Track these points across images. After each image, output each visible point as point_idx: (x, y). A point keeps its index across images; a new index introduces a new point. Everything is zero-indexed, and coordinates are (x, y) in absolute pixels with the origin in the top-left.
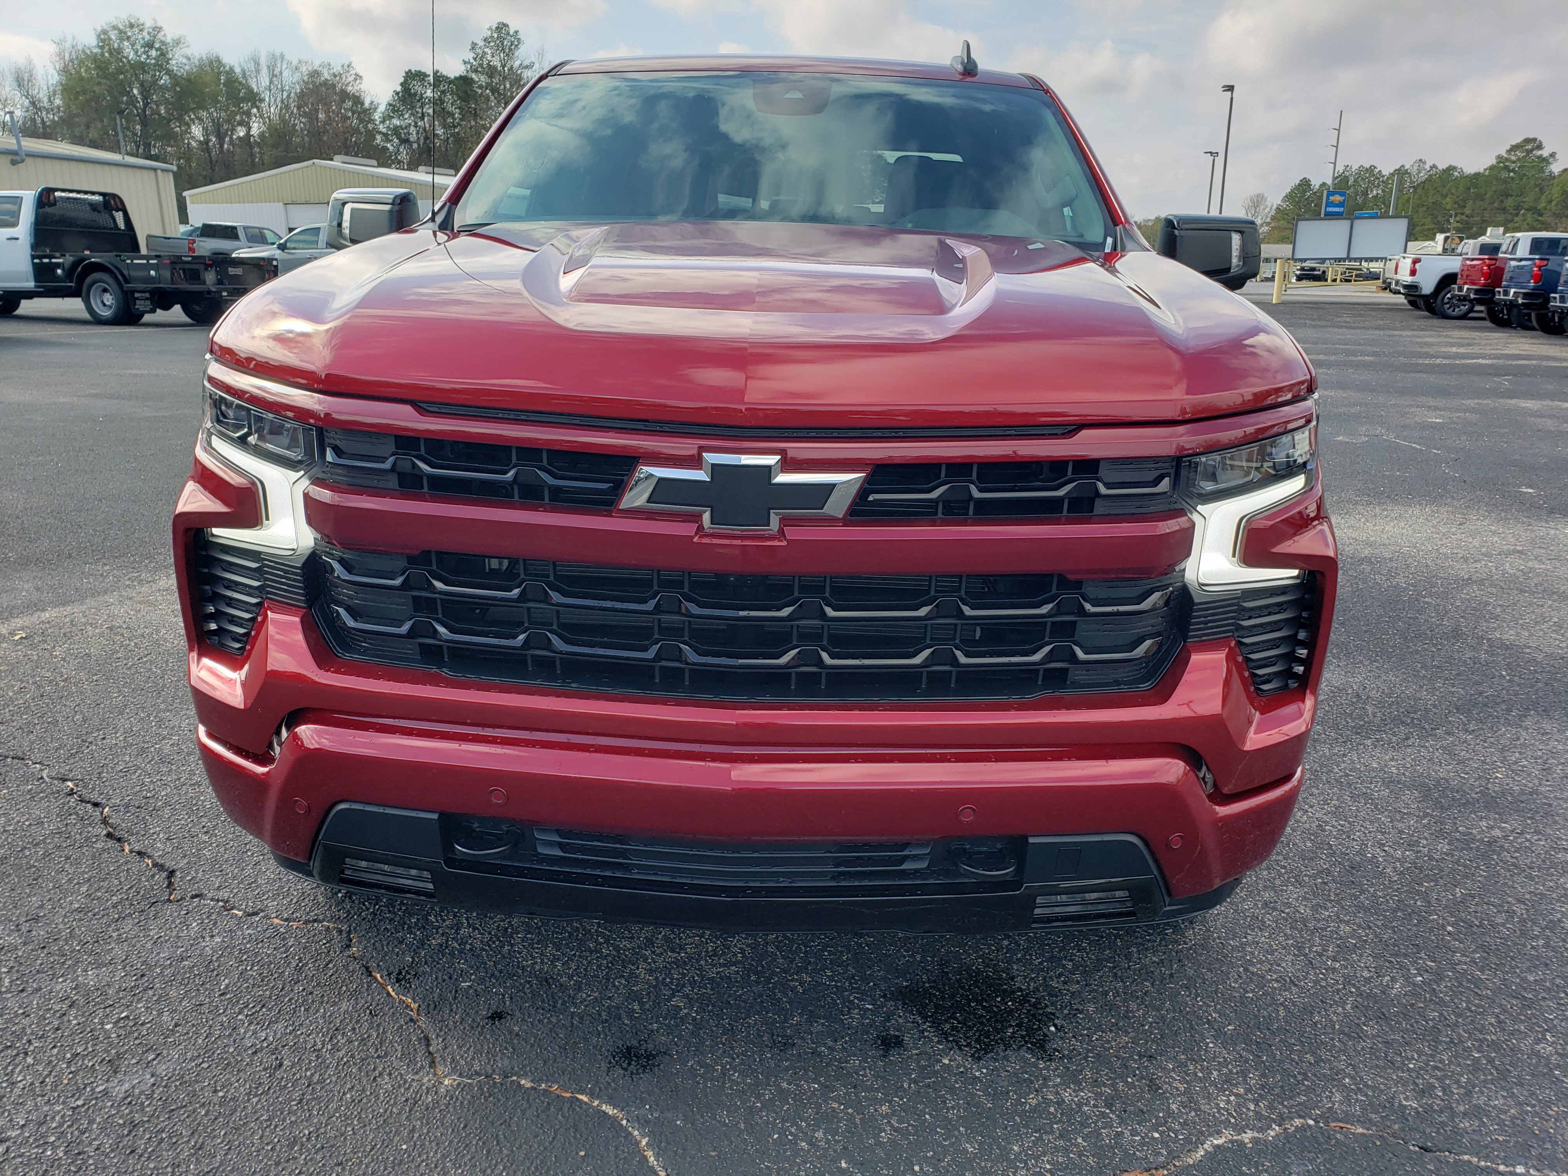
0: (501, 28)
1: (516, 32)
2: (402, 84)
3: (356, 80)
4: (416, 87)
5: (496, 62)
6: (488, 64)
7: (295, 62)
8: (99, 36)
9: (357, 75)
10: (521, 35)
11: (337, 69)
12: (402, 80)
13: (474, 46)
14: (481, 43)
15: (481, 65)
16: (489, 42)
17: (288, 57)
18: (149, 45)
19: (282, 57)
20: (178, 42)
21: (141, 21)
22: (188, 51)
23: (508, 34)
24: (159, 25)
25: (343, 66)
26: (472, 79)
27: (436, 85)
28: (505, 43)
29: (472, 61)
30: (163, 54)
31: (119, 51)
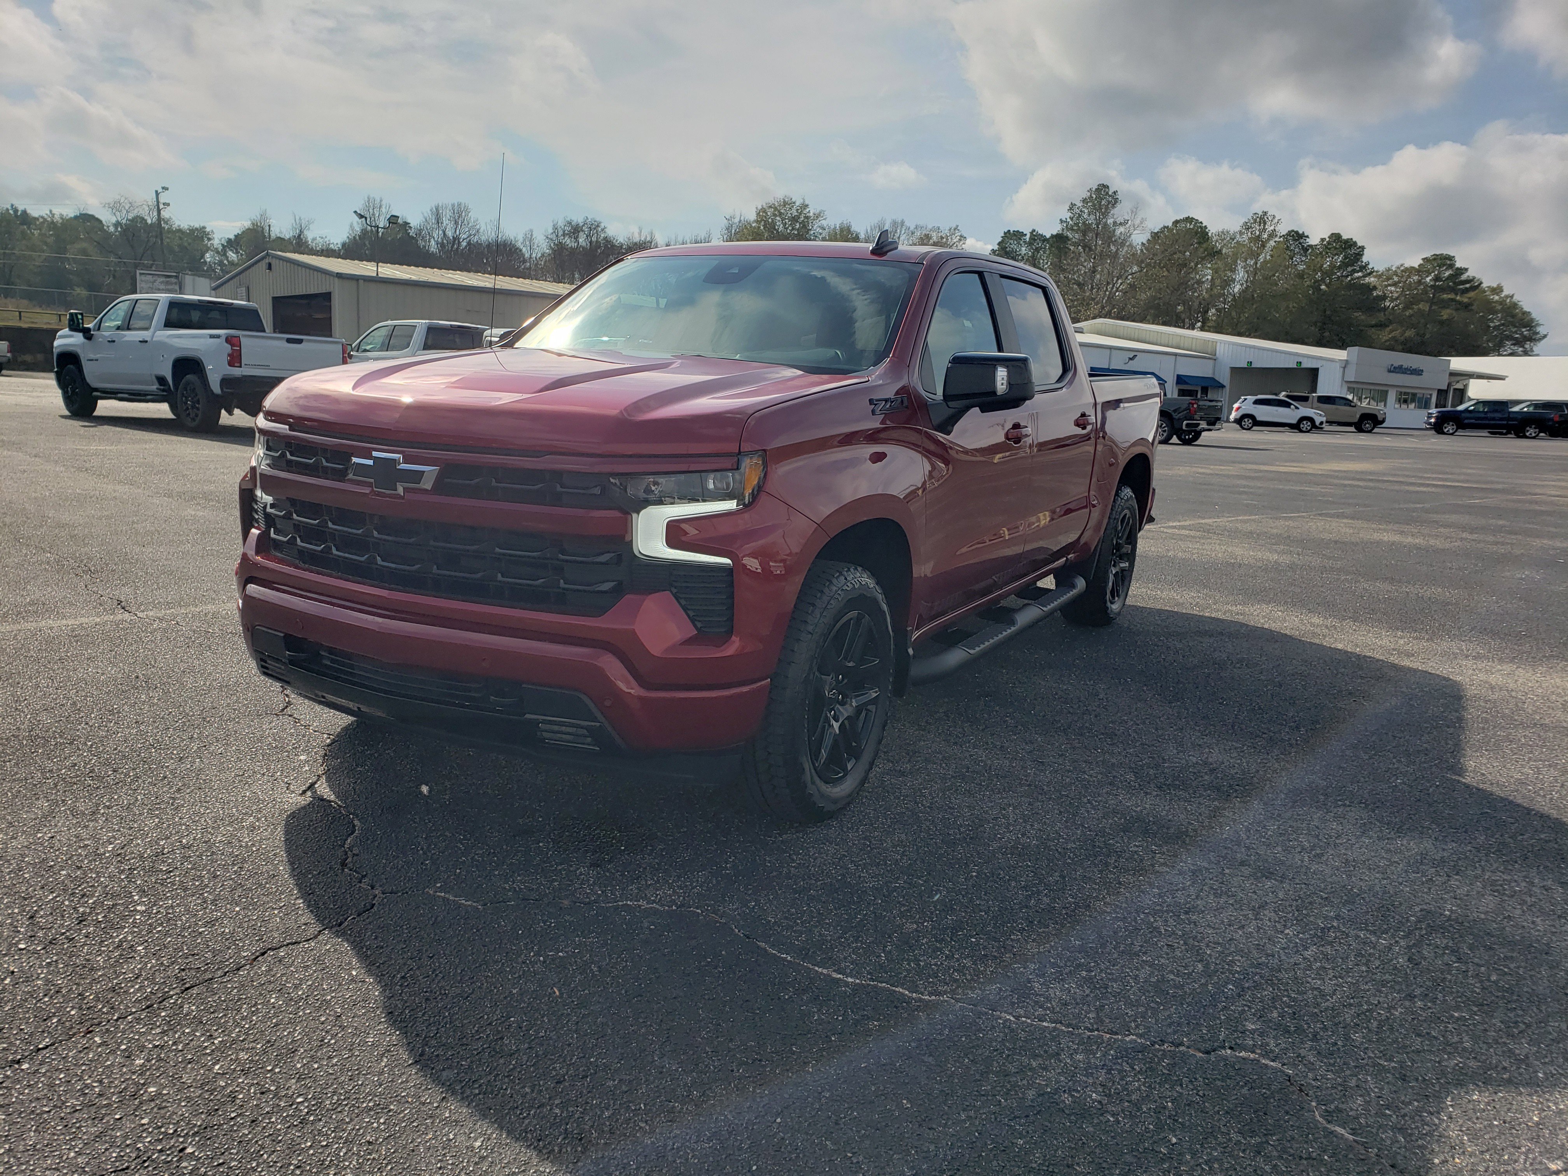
0: (1102, 189)
1: (1115, 193)
2: (999, 244)
3: (960, 240)
4: (1013, 245)
5: (1091, 220)
6: (1084, 223)
7: (912, 228)
8: (758, 214)
9: (961, 236)
10: (1119, 196)
11: (945, 232)
12: (1000, 239)
13: (1072, 206)
14: (1079, 204)
15: (1077, 224)
16: (1087, 203)
17: (907, 223)
18: (794, 219)
19: (903, 223)
20: (818, 216)
21: (793, 200)
22: (824, 223)
23: (1107, 193)
24: (807, 203)
25: (950, 230)
26: (1067, 237)
27: (1030, 244)
28: (1103, 202)
29: (1069, 220)
30: (804, 227)
31: (773, 224)
